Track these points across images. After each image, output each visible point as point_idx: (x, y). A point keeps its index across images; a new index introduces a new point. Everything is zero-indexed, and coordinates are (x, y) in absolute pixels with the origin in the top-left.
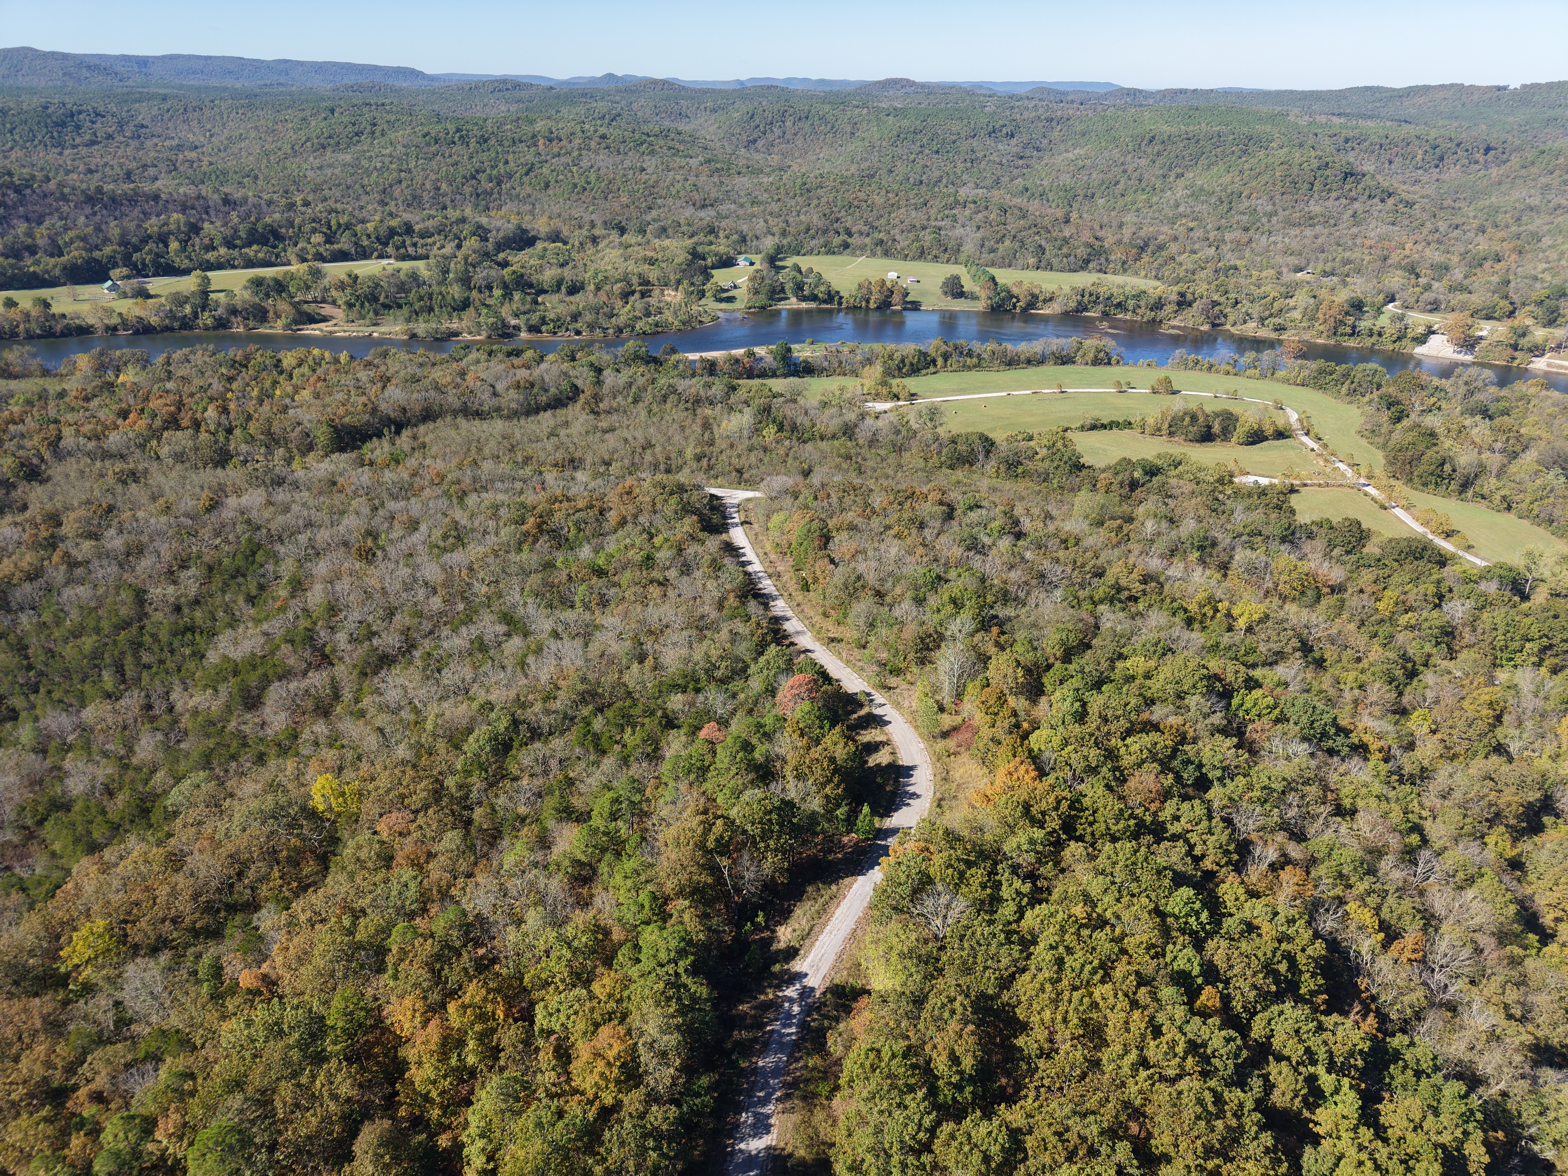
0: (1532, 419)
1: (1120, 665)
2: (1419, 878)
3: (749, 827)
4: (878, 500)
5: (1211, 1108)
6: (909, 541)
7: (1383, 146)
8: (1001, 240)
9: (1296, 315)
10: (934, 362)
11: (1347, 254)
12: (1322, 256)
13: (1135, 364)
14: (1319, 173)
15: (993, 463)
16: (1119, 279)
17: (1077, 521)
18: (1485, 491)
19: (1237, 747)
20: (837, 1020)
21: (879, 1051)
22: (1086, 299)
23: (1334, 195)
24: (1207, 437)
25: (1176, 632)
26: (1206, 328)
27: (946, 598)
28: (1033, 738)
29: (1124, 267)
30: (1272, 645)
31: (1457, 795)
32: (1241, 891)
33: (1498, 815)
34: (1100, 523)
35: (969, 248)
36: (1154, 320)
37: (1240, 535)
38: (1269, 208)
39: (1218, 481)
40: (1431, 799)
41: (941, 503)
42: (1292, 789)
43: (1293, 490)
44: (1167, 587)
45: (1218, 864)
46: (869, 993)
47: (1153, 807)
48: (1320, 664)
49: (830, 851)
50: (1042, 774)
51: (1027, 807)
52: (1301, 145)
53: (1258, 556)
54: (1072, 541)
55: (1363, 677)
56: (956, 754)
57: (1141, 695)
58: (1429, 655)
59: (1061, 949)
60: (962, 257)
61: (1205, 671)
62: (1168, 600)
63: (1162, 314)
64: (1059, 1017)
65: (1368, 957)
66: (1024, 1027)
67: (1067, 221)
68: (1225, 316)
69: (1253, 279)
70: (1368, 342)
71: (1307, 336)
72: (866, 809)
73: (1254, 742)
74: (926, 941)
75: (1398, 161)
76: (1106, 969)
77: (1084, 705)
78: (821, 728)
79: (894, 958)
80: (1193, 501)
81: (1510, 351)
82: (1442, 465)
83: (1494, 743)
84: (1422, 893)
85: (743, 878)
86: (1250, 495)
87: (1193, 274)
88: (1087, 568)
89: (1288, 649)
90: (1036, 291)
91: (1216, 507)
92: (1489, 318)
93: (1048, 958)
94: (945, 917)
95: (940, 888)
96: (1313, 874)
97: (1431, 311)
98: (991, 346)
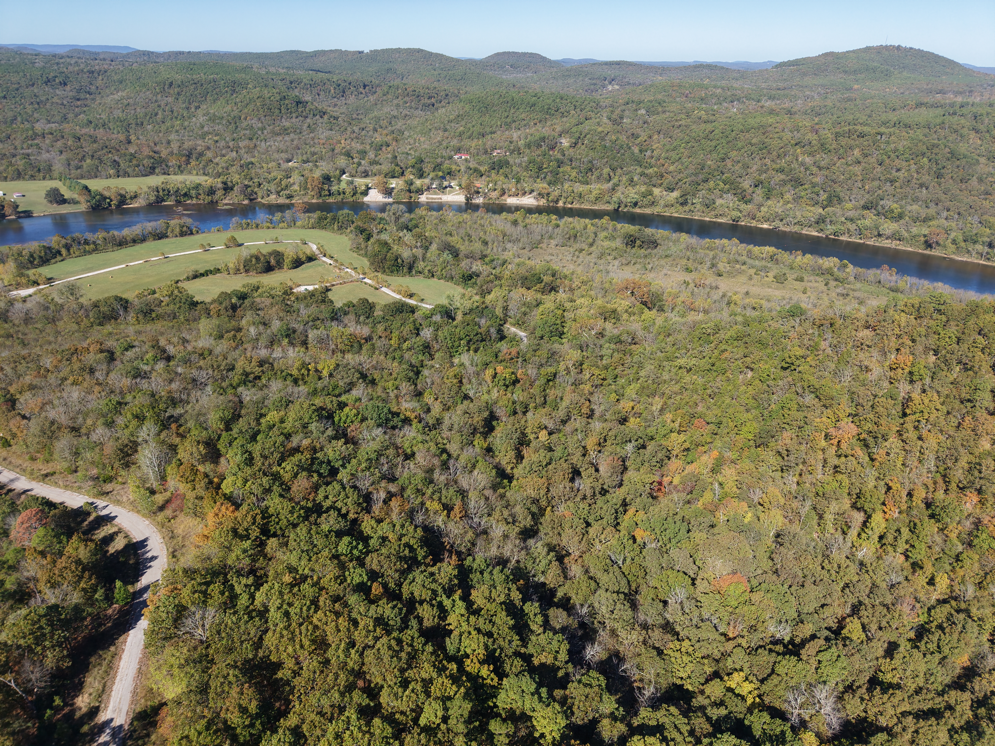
0: (428, 227)
1: (263, 421)
2: (453, 475)
3: (22, 642)
4: (48, 362)
5: (397, 648)
6: (85, 385)
7: (312, 85)
8: (83, 159)
9: (296, 187)
10: (59, 253)
11: (313, 149)
12: (299, 151)
13: (209, 231)
14: (282, 102)
15: (132, 315)
16: (180, 178)
17: (206, 339)
18: (420, 269)
19: (345, 443)
20: (148, 735)
21: (187, 737)
22: (161, 193)
23: (294, 115)
24: (269, 269)
25: (290, 390)
26: (246, 202)
27: (129, 416)
28: (223, 486)
29: (180, 170)
30: (346, 380)
31: (456, 427)
32: (373, 522)
33: (475, 429)
34: (221, 337)
35: (58, 167)
36: (212, 201)
37: (307, 323)
38: (260, 125)
39: (284, 293)
40: (446, 433)
41: (102, 351)
42: (381, 455)
43: (328, 290)
44: (275, 365)
45: (357, 513)
46: (165, 704)
47: (311, 497)
48: (373, 382)
49: (100, 625)
50: (237, 506)
51: (235, 531)
52: (266, 86)
53: (321, 332)
54: (206, 353)
55: (397, 383)
56: (174, 518)
57: (282, 434)
58: (422, 361)
59: (285, 606)
60: (56, 174)
61: (314, 407)
62: (279, 373)
63: (216, 197)
64: (298, 647)
65: (443, 526)
66: (279, 665)
67: (129, 142)
68: (256, 193)
69: (265, 169)
70: (339, 198)
71: (306, 200)
72: (118, 584)
73: (354, 437)
74: (195, 648)
75: (322, 93)
76: (315, 602)
77: (250, 453)
78: (60, 542)
79: (176, 671)
80: (274, 309)
81: (408, 194)
82: (397, 260)
83: (463, 395)
84: (456, 482)
85: (30, 680)
86: (305, 298)
87: (227, 169)
88: (222, 368)
89: (355, 380)
90: (123, 192)
91: (289, 310)
92: (393, 177)
93: (278, 616)
94: (203, 625)
95: (193, 609)
96: (405, 496)
97: (365, 177)
98: (101, 235)
